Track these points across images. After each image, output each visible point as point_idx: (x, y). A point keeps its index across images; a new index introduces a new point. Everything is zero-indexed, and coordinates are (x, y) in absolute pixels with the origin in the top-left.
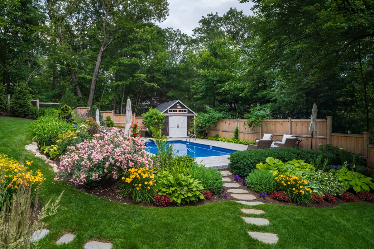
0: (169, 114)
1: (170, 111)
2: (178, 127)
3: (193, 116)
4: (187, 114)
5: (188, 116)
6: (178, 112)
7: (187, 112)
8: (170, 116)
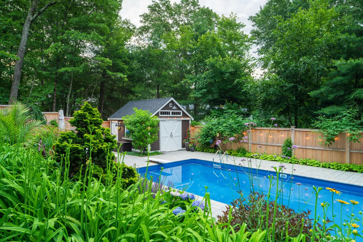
0: (161, 117)
1: (161, 114)
2: (171, 136)
3: (189, 121)
4: (181, 117)
5: (183, 121)
6: (171, 115)
7: (181, 115)
8: (162, 121)
